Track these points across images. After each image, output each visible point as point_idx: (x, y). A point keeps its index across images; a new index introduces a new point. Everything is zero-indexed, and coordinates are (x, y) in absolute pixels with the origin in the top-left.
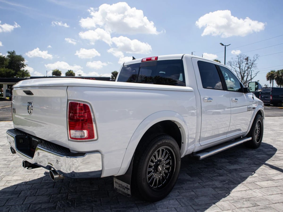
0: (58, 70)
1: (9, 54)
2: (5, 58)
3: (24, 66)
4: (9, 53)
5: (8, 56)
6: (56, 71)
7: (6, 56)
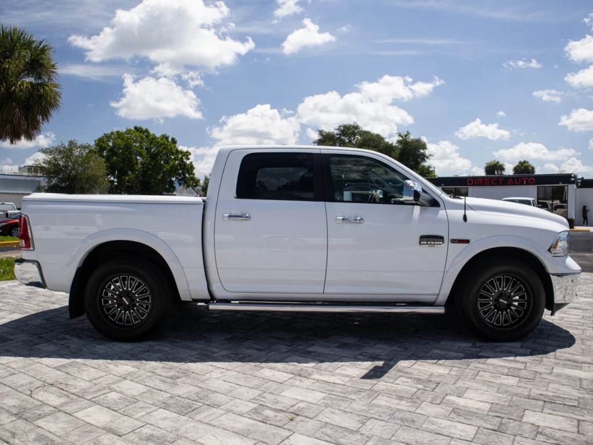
0: (498, 162)
1: (401, 138)
2: (393, 146)
3: (425, 158)
4: (400, 135)
5: (399, 142)
6: (494, 164)
7: (395, 143)
